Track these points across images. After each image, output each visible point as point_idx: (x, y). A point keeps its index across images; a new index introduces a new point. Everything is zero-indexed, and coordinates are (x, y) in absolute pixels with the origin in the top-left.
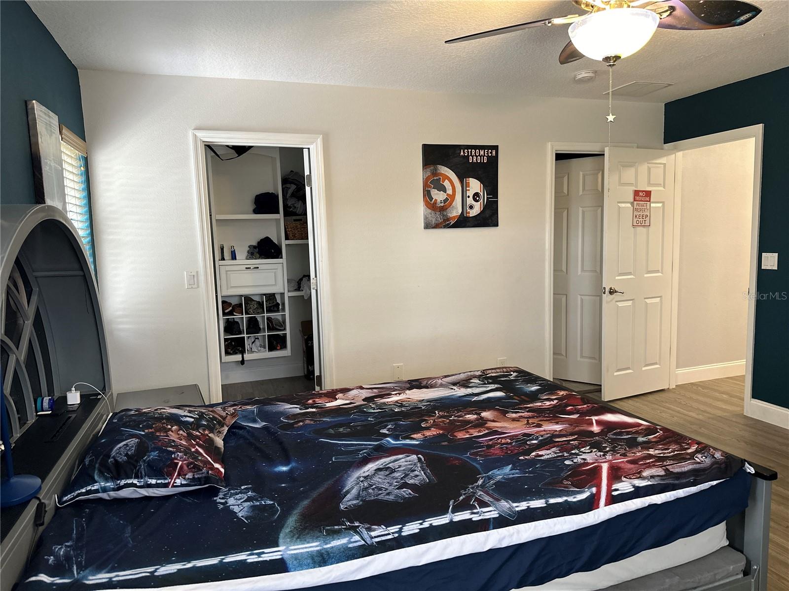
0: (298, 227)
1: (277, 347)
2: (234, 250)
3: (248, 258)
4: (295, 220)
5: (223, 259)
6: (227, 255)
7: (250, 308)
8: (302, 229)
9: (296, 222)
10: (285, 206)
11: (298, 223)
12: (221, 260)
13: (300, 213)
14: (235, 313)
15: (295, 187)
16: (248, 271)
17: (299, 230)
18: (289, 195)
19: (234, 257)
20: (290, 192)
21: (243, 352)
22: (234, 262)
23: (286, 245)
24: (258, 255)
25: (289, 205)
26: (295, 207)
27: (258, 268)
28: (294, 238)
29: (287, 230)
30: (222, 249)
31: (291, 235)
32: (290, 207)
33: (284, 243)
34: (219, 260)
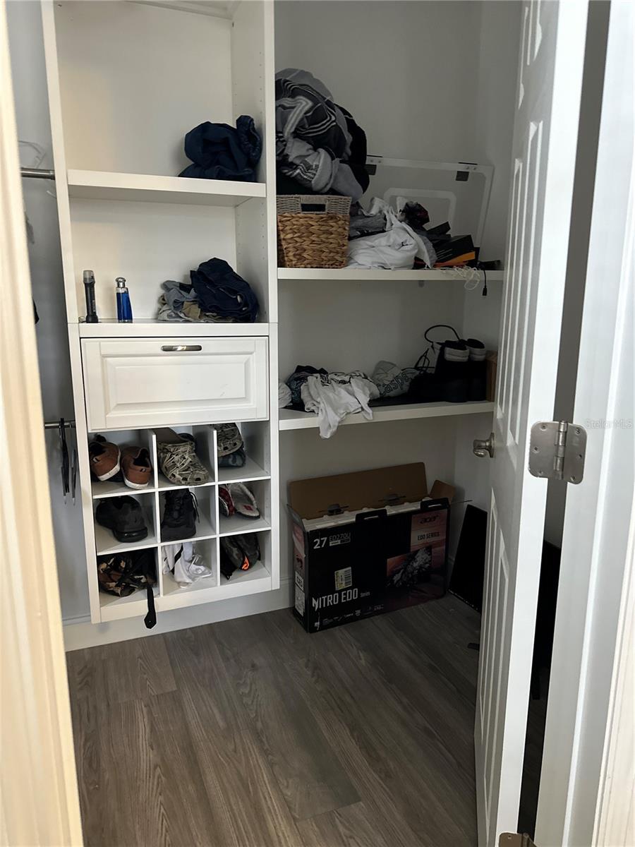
0: (311, 229)
1: (243, 563)
2: (127, 293)
3: (164, 315)
4: (306, 208)
5: (92, 318)
6: (103, 306)
7: (174, 464)
8: (323, 236)
9: (309, 214)
10: (282, 162)
11: (313, 214)
12: (87, 321)
13: (321, 185)
14: (128, 483)
15: (310, 104)
16: (170, 358)
17: (313, 238)
18: (289, 128)
19: (124, 313)
20: (293, 120)
21: (150, 587)
22: (124, 328)
23: (278, 280)
24: (196, 310)
25: (290, 159)
26: (309, 167)
27: (199, 348)
28: (301, 262)
29: (282, 236)
30: (89, 286)
31: (291, 254)
32: (293, 166)
33: (274, 275)
34: (81, 321)
